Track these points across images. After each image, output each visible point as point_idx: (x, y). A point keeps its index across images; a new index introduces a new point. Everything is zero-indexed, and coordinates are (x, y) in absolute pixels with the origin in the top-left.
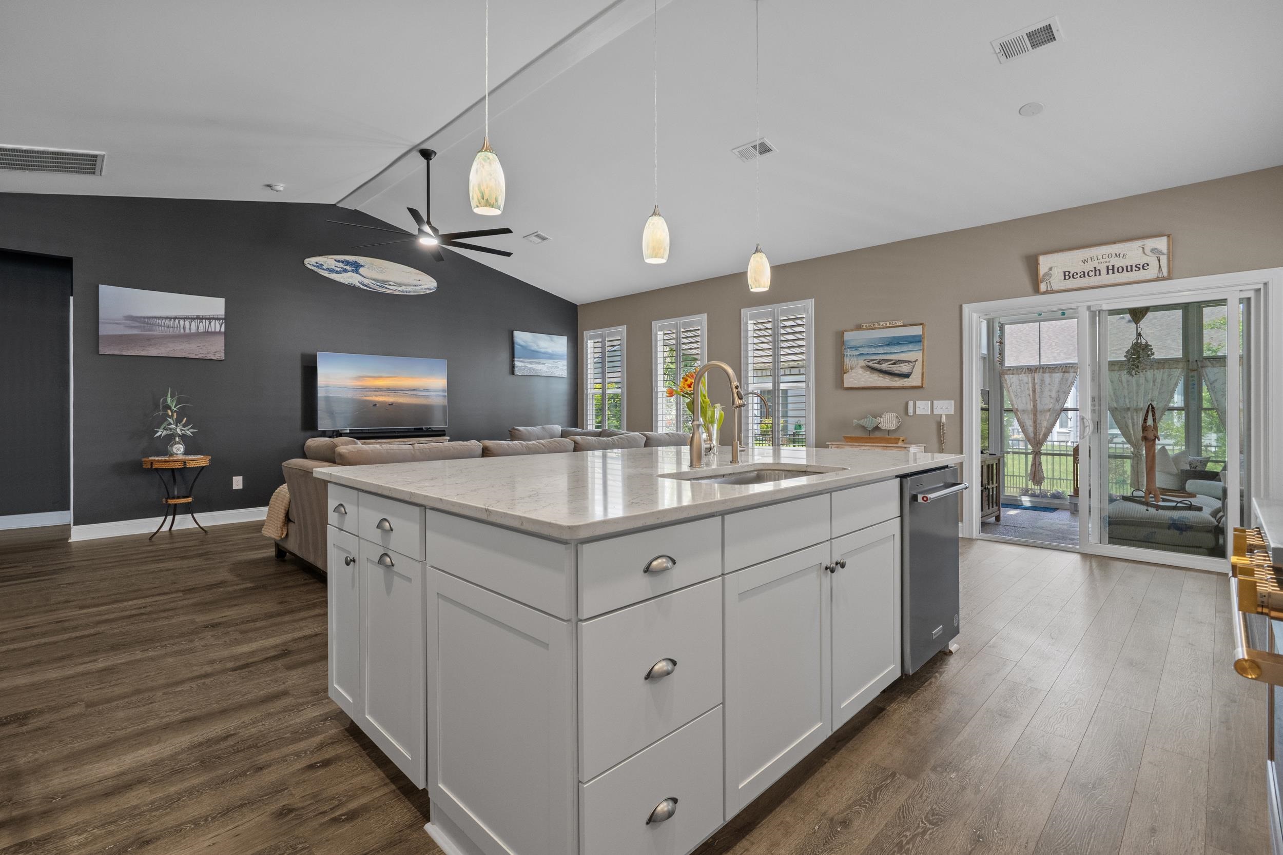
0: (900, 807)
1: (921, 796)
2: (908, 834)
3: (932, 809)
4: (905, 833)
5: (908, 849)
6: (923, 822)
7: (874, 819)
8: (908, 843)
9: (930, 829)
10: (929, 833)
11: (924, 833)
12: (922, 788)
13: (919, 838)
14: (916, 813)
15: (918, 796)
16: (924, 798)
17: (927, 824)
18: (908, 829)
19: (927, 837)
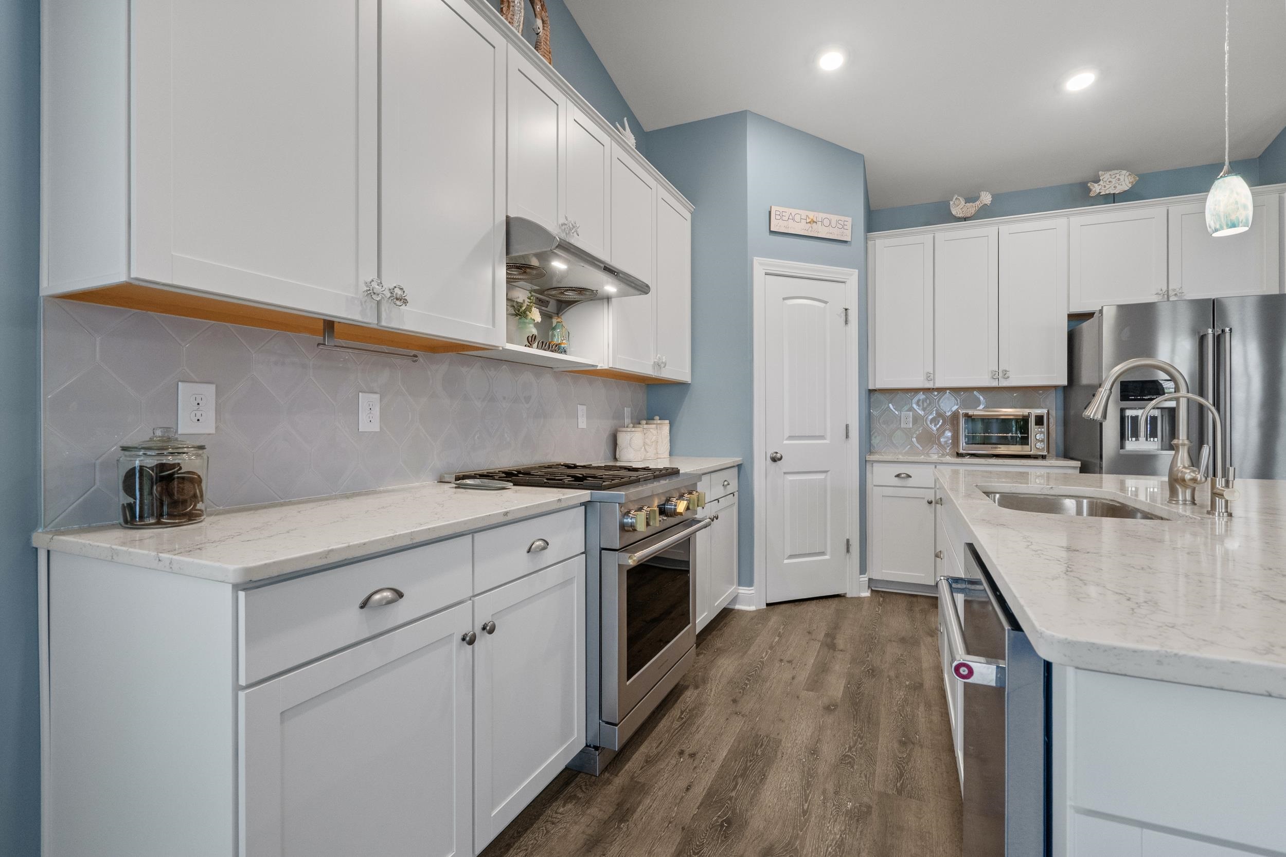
0: (876, 763)
1: (866, 776)
2: (860, 745)
3: (852, 767)
4: (862, 745)
5: (855, 736)
6: (854, 755)
7: (888, 751)
8: (857, 740)
9: (848, 752)
10: (847, 749)
11: (850, 748)
12: (869, 785)
13: (852, 744)
14: (862, 762)
15: (868, 776)
16: (863, 775)
17: (851, 755)
18: (861, 748)
19: (847, 746)
